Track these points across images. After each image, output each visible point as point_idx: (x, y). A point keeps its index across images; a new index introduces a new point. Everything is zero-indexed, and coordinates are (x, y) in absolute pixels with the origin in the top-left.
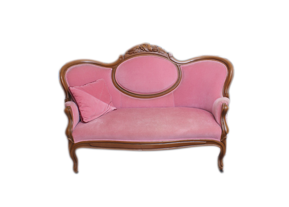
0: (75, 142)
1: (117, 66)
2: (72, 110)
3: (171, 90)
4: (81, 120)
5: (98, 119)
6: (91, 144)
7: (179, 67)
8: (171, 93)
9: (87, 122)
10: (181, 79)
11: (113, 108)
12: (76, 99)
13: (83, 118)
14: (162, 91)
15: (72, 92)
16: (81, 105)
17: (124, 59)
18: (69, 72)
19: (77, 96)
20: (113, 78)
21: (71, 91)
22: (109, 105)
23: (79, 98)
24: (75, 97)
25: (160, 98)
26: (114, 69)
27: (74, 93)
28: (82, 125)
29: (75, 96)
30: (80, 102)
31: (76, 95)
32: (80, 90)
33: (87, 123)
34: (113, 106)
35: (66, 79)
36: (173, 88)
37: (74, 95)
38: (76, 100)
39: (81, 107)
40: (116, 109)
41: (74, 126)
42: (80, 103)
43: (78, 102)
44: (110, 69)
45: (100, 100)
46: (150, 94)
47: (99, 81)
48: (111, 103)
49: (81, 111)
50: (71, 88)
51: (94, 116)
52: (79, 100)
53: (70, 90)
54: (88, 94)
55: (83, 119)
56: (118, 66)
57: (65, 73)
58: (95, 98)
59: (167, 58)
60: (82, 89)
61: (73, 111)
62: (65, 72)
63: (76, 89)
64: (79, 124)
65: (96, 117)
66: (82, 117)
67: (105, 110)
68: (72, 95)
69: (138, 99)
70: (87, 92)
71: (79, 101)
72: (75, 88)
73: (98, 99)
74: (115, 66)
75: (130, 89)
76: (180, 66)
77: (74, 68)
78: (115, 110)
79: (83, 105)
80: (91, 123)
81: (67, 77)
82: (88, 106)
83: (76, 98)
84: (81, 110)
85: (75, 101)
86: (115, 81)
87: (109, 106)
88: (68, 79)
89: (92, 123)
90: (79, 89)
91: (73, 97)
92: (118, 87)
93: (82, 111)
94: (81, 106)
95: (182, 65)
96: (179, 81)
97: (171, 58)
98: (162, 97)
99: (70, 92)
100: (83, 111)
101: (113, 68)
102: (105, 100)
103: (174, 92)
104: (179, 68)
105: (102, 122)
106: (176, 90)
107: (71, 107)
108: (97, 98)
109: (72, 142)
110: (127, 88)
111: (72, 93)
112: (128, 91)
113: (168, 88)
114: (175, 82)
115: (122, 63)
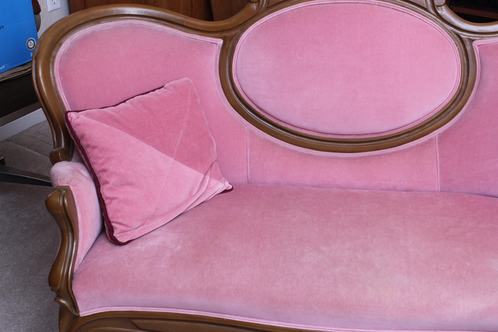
0: (83, 313)
1: (238, 31)
2: (76, 201)
3: (430, 128)
4: (106, 229)
5: (164, 229)
6: (137, 322)
7: (467, 43)
8: (431, 140)
9: (126, 241)
10: (472, 89)
11: (221, 186)
12: (89, 155)
13: (113, 224)
14: (399, 130)
15: (78, 131)
16: (108, 179)
17: (268, 8)
18: (69, 53)
19: (94, 147)
20: (225, 74)
21: (75, 129)
22: (206, 174)
23: (101, 155)
24: (88, 150)
25: (388, 154)
26: (228, 43)
27: (83, 136)
28: (109, 255)
29: (88, 146)
30: (103, 167)
31: (89, 142)
32: (105, 125)
33: (126, 247)
34: (220, 179)
35: (58, 81)
36: (439, 123)
37: (83, 143)
38: (92, 160)
39: (107, 186)
40: (231, 187)
41: (81, 255)
42: (104, 171)
43: (96, 168)
44: (214, 40)
45: (176, 159)
46: (354, 137)
47: (174, 86)
48: (213, 167)
49: (106, 202)
50: (72, 116)
51: (153, 217)
52: (102, 161)
53: (69, 123)
54: (133, 140)
55: (111, 230)
56: (243, 31)
57: (54, 57)
58: (157, 154)
59: (426, 9)
60: (114, 121)
61: (77, 204)
62: (54, 53)
63: (93, 122)
64: (99, 249)
65: (161, 222)
66: (109, 222)
67: (191, 196)
68: (78, 141)
69: (310, 155)
70: (131, 132)
71: (102, 164)
72: (87, 115)
73: (167, 157)
74: (233, 33)
75: (284, 118)
76: (475, 44)
77: (85, 38)
78: (225, 191)
79: (113, 180)
80: (139, 247)
81: (62, 72)
82: (131, 184)
83: (92, 154)
84: (108, 198)
85: (86, 162)
86: (230, 84)
87: (208, 177)
88: (65, 80)
89: (143, 248)
90: (100, 119)
91: (81, 147)
92: (242, 109)
93: (112, 199)
94: (107, 183)
95: (482, 38)
96: (464, 98)
97: (439, 12)
98: (397, 152)
99: (69, 131)
100: (114, 202)
101: (224, 39)
102: (192, 159)
103: (442, 137)
104: (468, 48)
105: (179, 248)
106: (450, 129)
107: (72, 188)
108: (165, 153)
109: (74, 312)
110: (273, 114)
111: (78, 134)
112: (275, 121)
113: (422, 120)
114: (448, 101)
115: (258, 23)
